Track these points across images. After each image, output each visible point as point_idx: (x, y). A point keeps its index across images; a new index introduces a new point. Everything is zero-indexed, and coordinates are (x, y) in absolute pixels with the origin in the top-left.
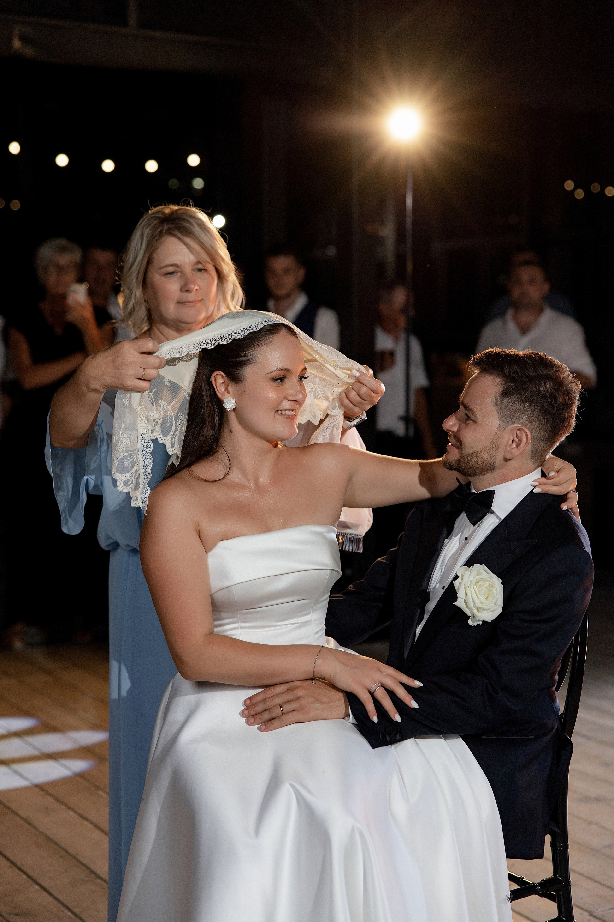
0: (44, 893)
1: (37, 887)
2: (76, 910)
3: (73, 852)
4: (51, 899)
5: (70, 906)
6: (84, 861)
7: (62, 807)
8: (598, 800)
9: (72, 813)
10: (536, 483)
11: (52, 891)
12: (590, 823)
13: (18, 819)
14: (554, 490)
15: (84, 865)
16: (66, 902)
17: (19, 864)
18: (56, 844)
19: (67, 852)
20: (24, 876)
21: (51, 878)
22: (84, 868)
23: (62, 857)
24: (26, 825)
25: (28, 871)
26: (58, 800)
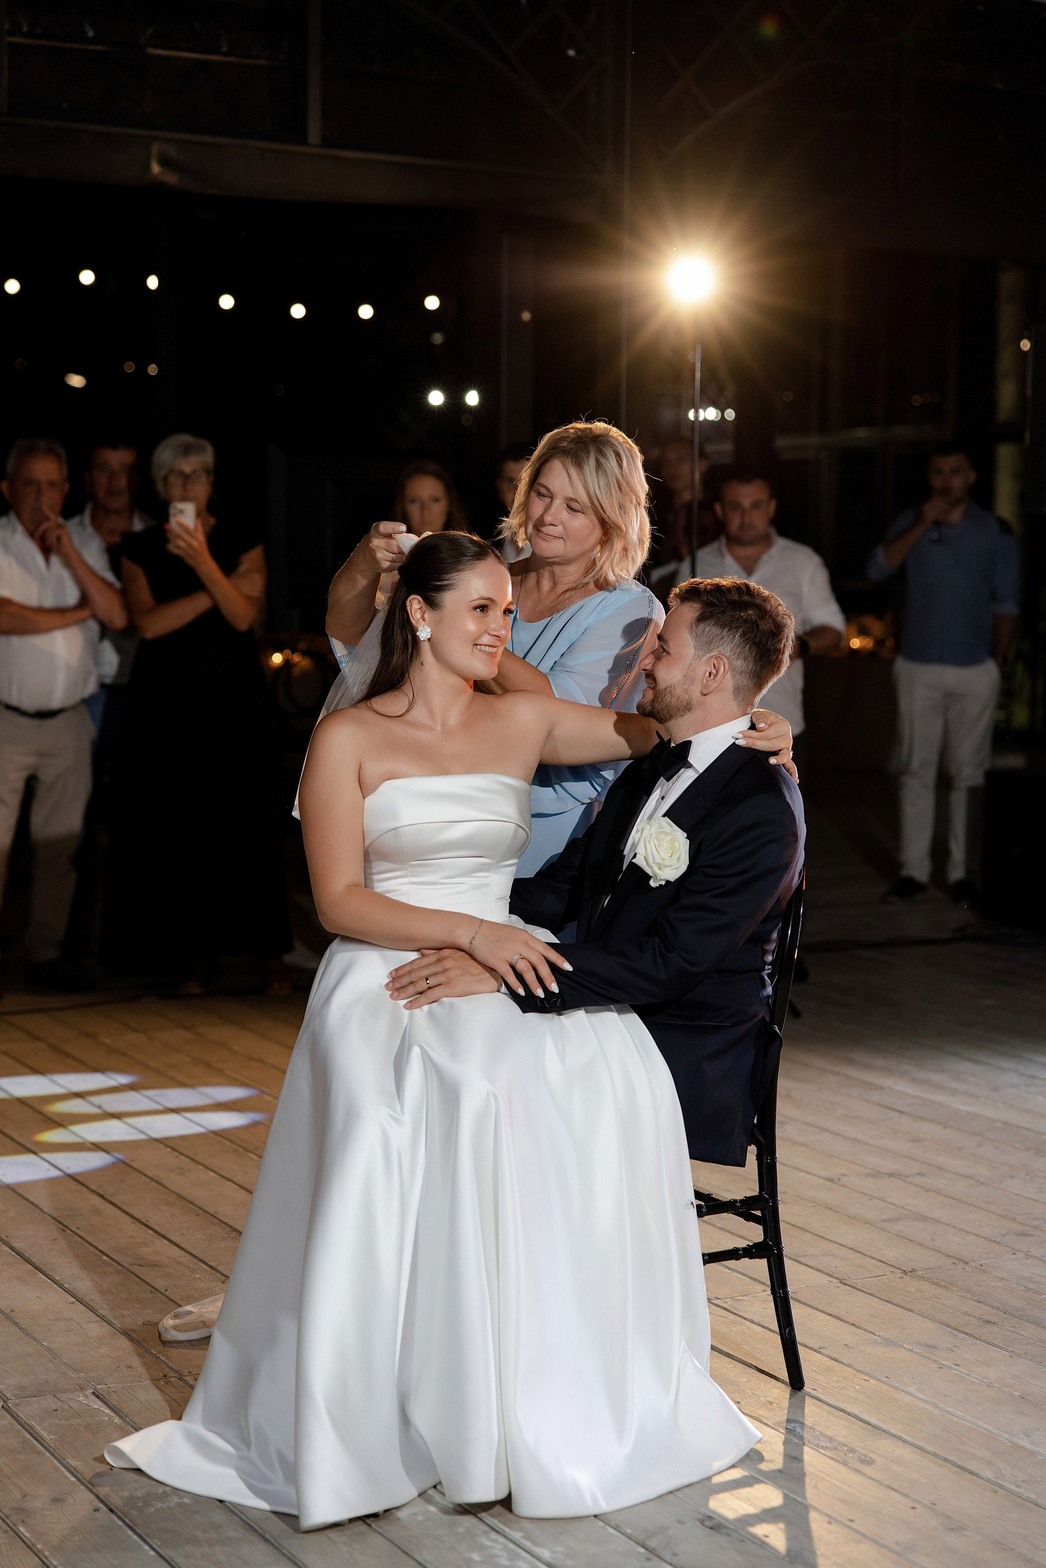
0: (175, 1248)
1: (166, 1242)
2: (213, 1264)
3: (212, 1211)
4: (183, 1253)
5: (206, 1260)
6: (225, 1220)
7: (201, 1167)
8: (891, 1175)
9: (211, 1174)
10: (741, 736)
11: (183, 1245)
12: (872, 1198)
13: (144, 1177)
14: (761, 745)
15: (226, 1223)
16: (200, 1256)
17: (144, 1221)
18: (191, 1203)
19: (205, 1211)
20: (150, 1232)
21: (182, 1234)
22: (223, 1225)
23: (197, 1215)
24: (153, 1183)
25: (156, 1228)
26: (193, 1160)
